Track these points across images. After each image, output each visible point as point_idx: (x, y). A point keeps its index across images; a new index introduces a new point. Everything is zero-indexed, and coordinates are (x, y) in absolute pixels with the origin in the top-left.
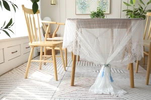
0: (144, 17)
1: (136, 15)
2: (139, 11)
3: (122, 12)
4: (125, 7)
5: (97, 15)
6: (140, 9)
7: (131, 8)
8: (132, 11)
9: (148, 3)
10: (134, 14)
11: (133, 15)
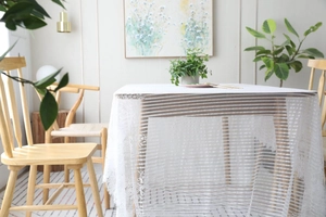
0: (298, 66)
1: (278, 60)
2: (285, 51)
3: (245, 53)
4: (250, 41)
5: (189, 69)
6: (288, 47)
7: (266, 44)
8: (268, 52)
9: (307, 33)
10: (275, 58)
11: (272, 62)
